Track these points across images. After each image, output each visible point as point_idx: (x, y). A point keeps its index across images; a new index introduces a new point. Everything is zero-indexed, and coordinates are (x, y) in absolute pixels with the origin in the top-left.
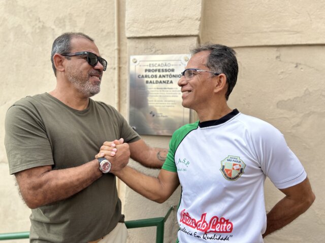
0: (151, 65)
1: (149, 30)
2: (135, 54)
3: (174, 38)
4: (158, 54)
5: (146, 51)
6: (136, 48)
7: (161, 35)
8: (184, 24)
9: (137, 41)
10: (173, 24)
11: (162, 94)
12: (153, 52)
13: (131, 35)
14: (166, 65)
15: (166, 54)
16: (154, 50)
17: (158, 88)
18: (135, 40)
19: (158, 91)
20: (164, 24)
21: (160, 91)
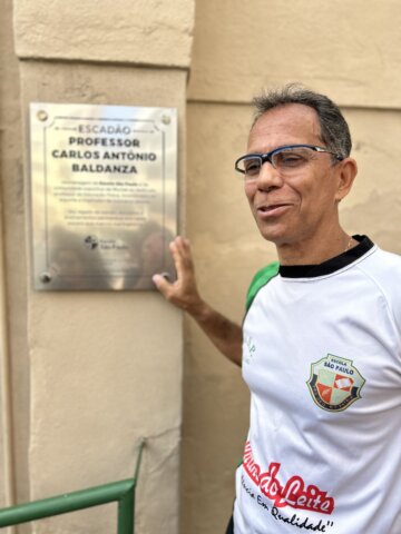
0: (85, 129)
1: (76, 45)
2: (41, 99)
3: (136, 71)
4: (99, 103)
5: (68, 95)
6: (44, 84)
7: (104, 58)
8: (156, 39)
9: (46, 68)
10: (131, 37)
11: (113, 195)
12: (85, 98)
13: (30, 53)
14: (118, 131)
15: (119, 104)
16: (88, 93)
17: (101, 183)
18: (41, 65)
19: (102, 190)
20: (112, 34)
21: (108, 190)
